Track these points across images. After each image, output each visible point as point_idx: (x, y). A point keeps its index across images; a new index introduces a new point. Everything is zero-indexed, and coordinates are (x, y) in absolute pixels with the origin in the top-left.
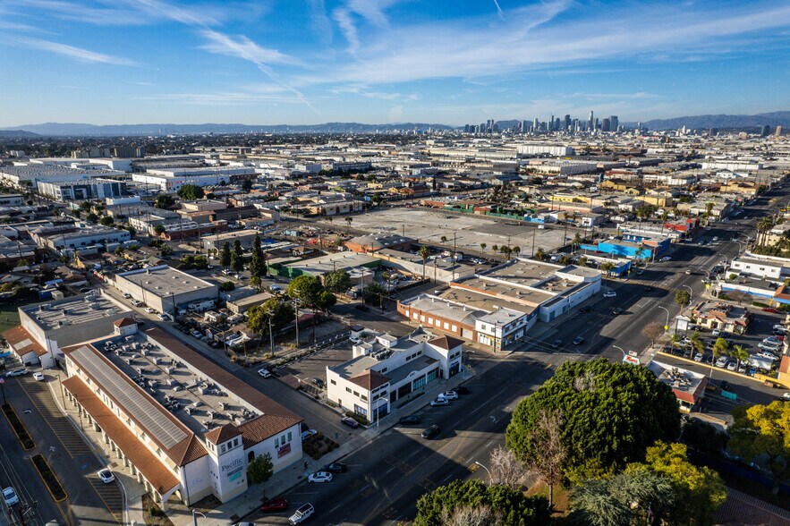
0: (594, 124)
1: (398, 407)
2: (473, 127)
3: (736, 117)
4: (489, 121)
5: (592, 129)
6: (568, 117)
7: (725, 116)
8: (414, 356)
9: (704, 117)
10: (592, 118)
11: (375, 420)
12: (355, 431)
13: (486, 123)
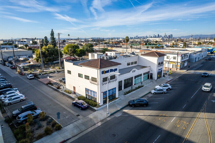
0: (166, 37)
1: (125, 94)
2: (132, 38)
3: (205, 35)
4: (137, 36)
5: (165, 38)
6: (158, 35)
7: (202, 35)
8: (132, 63)
9: (196, 35)
10: (165, 35)
11: (105, 102)
12: (84, 113)
13: (136, 36)
